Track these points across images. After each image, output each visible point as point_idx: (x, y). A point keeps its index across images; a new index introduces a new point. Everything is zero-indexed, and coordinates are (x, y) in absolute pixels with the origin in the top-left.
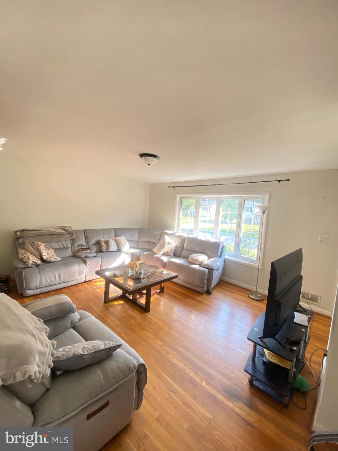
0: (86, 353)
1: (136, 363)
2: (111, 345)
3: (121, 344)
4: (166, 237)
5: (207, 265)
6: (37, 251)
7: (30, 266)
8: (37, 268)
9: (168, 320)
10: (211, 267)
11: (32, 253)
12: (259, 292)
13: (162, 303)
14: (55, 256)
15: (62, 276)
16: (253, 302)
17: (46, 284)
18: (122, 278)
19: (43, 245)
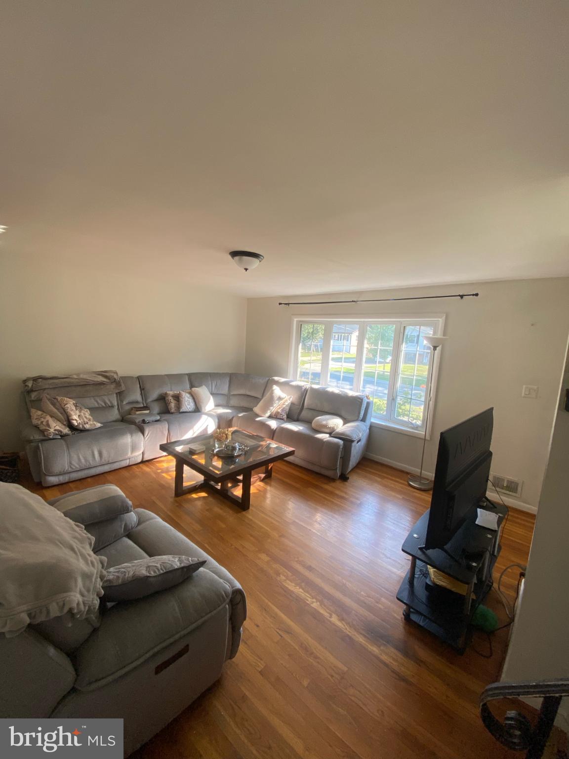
0: (153, 574)
1: (228, 588)
2: (191, 561)
3: (205, 560)
4: (275, 387)
5: (342, 434)
6: (61, 413)
7: (51, 437)
8: (62, 441)
9: (278, 522)
10: (349, 436)
11: (54, 415)
12: (426, 477)
13: (269, 495)
14: (91, 420)
15: (105, 454)
16: (414, 492)
17: (78, 466)
18: (203, 455)
19: (72, 403)
